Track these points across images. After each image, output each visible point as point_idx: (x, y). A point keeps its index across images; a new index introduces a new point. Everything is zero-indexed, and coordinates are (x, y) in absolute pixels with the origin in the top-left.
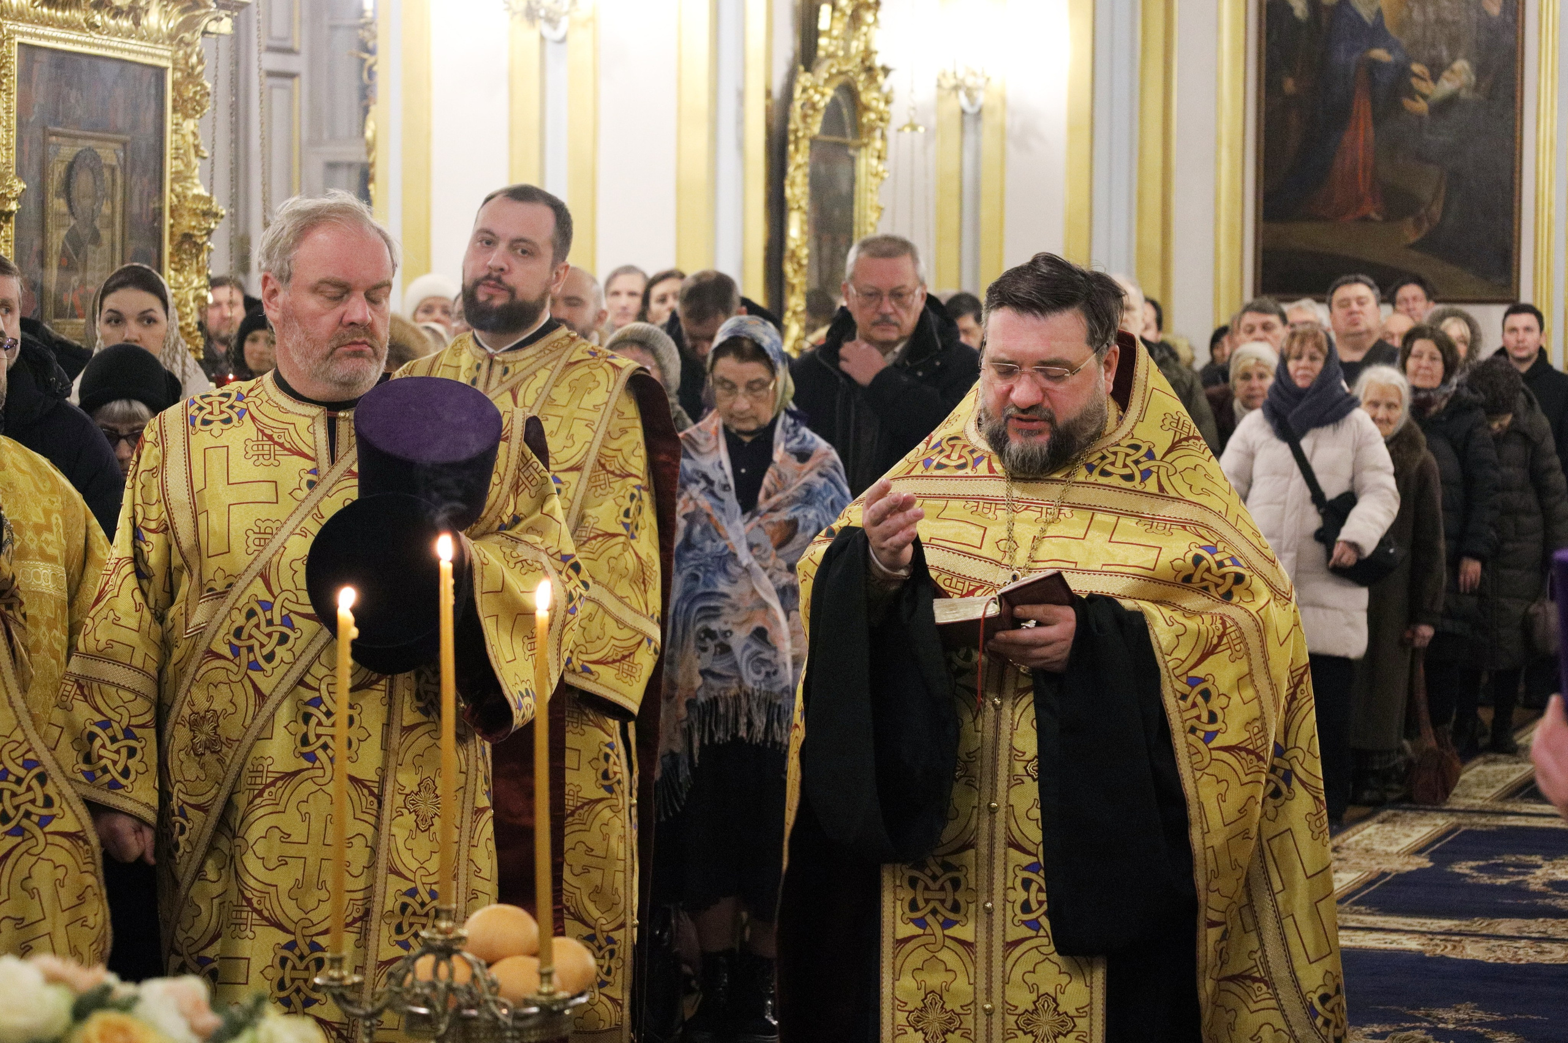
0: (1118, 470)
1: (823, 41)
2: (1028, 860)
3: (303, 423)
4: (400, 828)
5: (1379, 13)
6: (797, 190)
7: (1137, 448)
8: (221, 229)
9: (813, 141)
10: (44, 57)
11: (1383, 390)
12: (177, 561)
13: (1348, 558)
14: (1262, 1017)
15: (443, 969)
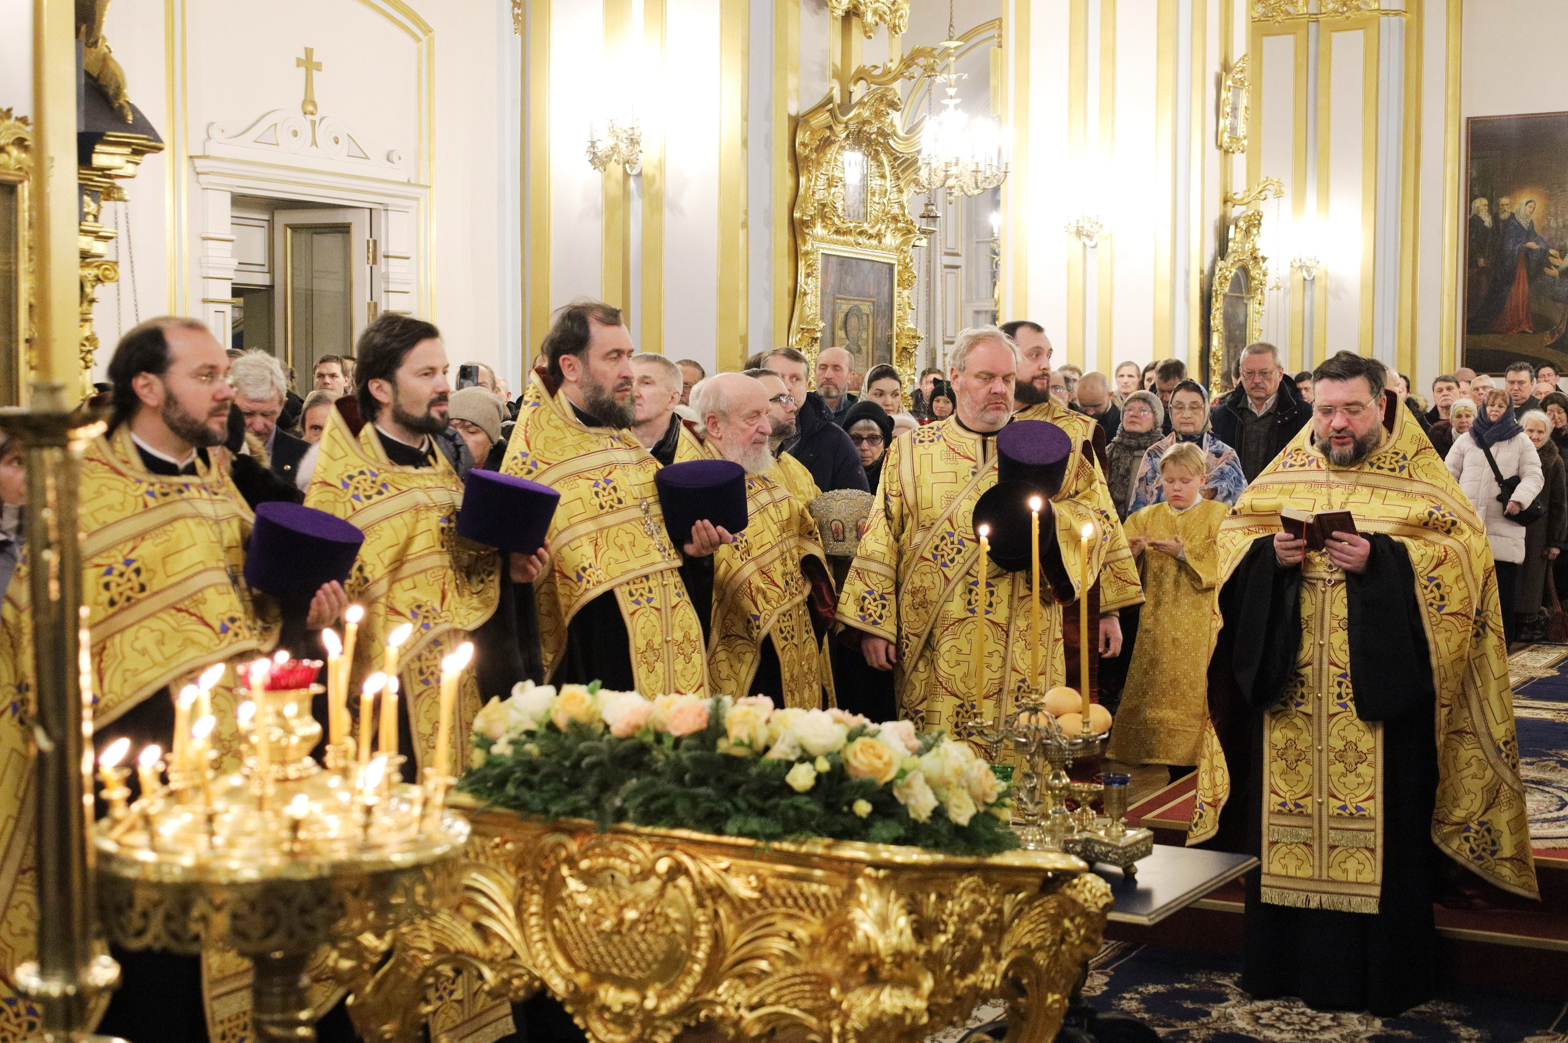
0: (1387, 466)
1: (1231, 244)
2: (1341, 671)
3: (970, 443)
4: (1017, 648)
5: (1532, 223)
6: (1217, 321)
7: (1397, 454)
8: (922, 346)
9: (1225, 296)
10: (833, 260)
11: (1536, 424)
12: (906, 511)
13: (1516, 511)
14: (1471, 753)
15: (1033, 719)
